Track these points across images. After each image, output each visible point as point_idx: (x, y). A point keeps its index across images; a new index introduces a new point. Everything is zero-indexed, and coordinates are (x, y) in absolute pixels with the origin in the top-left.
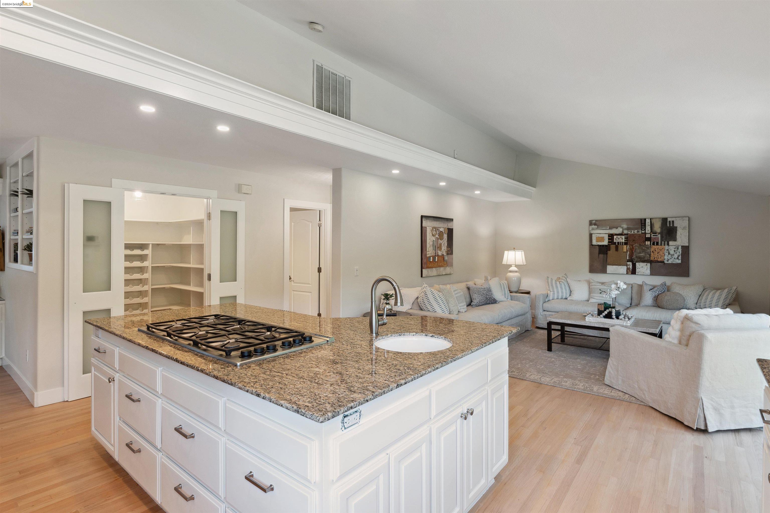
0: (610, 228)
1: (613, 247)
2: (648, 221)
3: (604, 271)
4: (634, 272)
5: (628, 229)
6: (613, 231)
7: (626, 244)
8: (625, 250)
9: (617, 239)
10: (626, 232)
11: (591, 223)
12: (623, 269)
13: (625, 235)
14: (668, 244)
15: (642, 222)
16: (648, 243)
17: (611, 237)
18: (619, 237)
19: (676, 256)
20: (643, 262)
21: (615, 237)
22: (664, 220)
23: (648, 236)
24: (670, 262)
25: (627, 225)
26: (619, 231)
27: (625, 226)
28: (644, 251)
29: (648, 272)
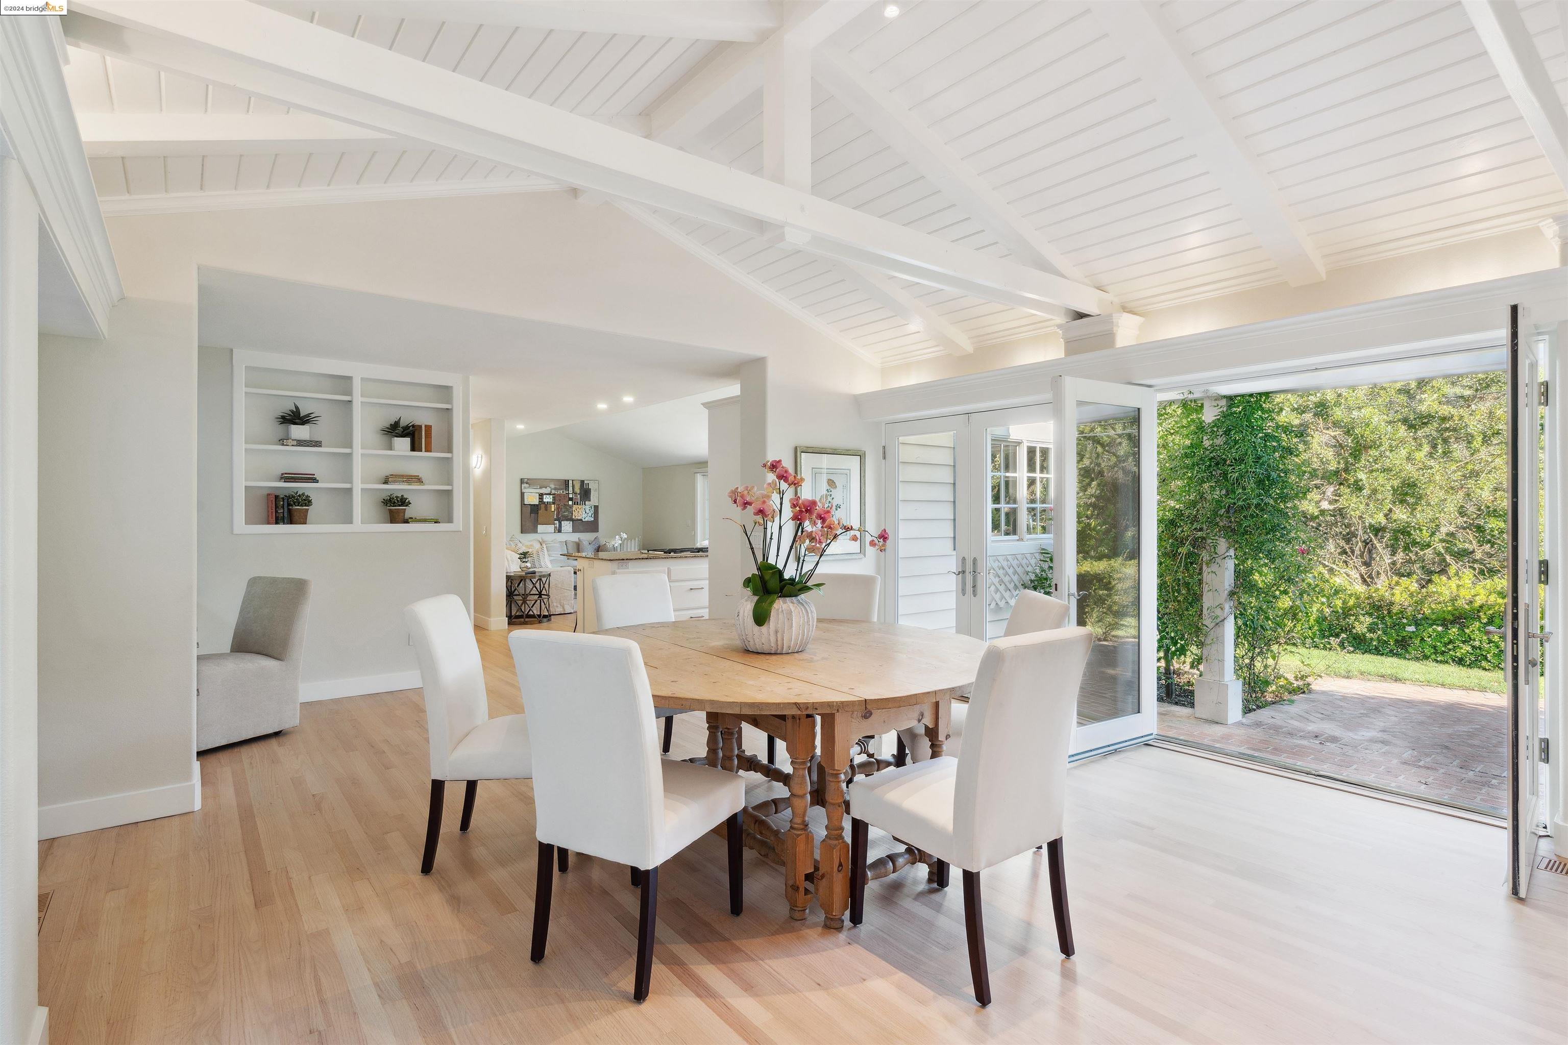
0: (541, 488)
1: (543, 506)
2: (570, 482)
3: (535, 531)
4: (560, 531)
5: (555, 489)
6: (543, 491)
7: (554, 503)
8: (553, 510)
9: (548, 499)
10: (553, 492)
11: (522, 481)
12: (551, 528)
13: (553, 494)
14: (585, 504)
15: (566, 482)
16: (570, 503)
17: (541, 495)
18: (548, 496)
19: (590, 514)
20: (567, 520)
21: (545, 496)
22: (582, 482)
23: (571, 496)
24: (586, 520)
25: (555, 485)
26: (547, 490)
27: (553, 486)
28: (567, 510)
29: (571, 530)
